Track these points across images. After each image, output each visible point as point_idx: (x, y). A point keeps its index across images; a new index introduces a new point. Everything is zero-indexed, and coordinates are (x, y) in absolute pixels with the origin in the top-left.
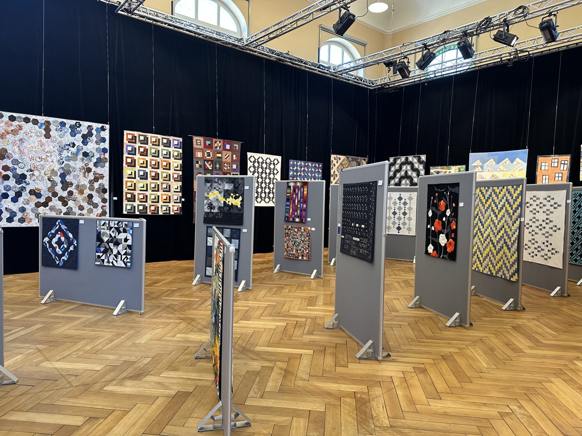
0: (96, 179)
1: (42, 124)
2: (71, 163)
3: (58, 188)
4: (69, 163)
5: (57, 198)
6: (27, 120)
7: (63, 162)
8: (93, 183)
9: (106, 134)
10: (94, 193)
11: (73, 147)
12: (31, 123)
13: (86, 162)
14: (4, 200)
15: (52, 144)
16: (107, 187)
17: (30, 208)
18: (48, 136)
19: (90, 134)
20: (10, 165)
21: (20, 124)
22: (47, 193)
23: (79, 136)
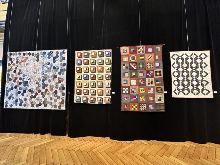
0: (59, 82)
1: (35, 55)
2: (48, 74)
3: (41, 88)
4: (46, 73)
5: (40, 93)
6: (30, 54)
7: (44, 73)
8: (58, 84)
9: (65, 55)
10: (58, 90)
11: (49, 64)
12: (31, 55)
13: (54, 72)
14: (19, 94)
15: (39, 64)
16: (65, 86)
17: (28, 99)
18: (38, 61)
19: (57, 56)
20: (22, 77)
21: (27, 56)
22: (36, 90)
23: (52, 58)
